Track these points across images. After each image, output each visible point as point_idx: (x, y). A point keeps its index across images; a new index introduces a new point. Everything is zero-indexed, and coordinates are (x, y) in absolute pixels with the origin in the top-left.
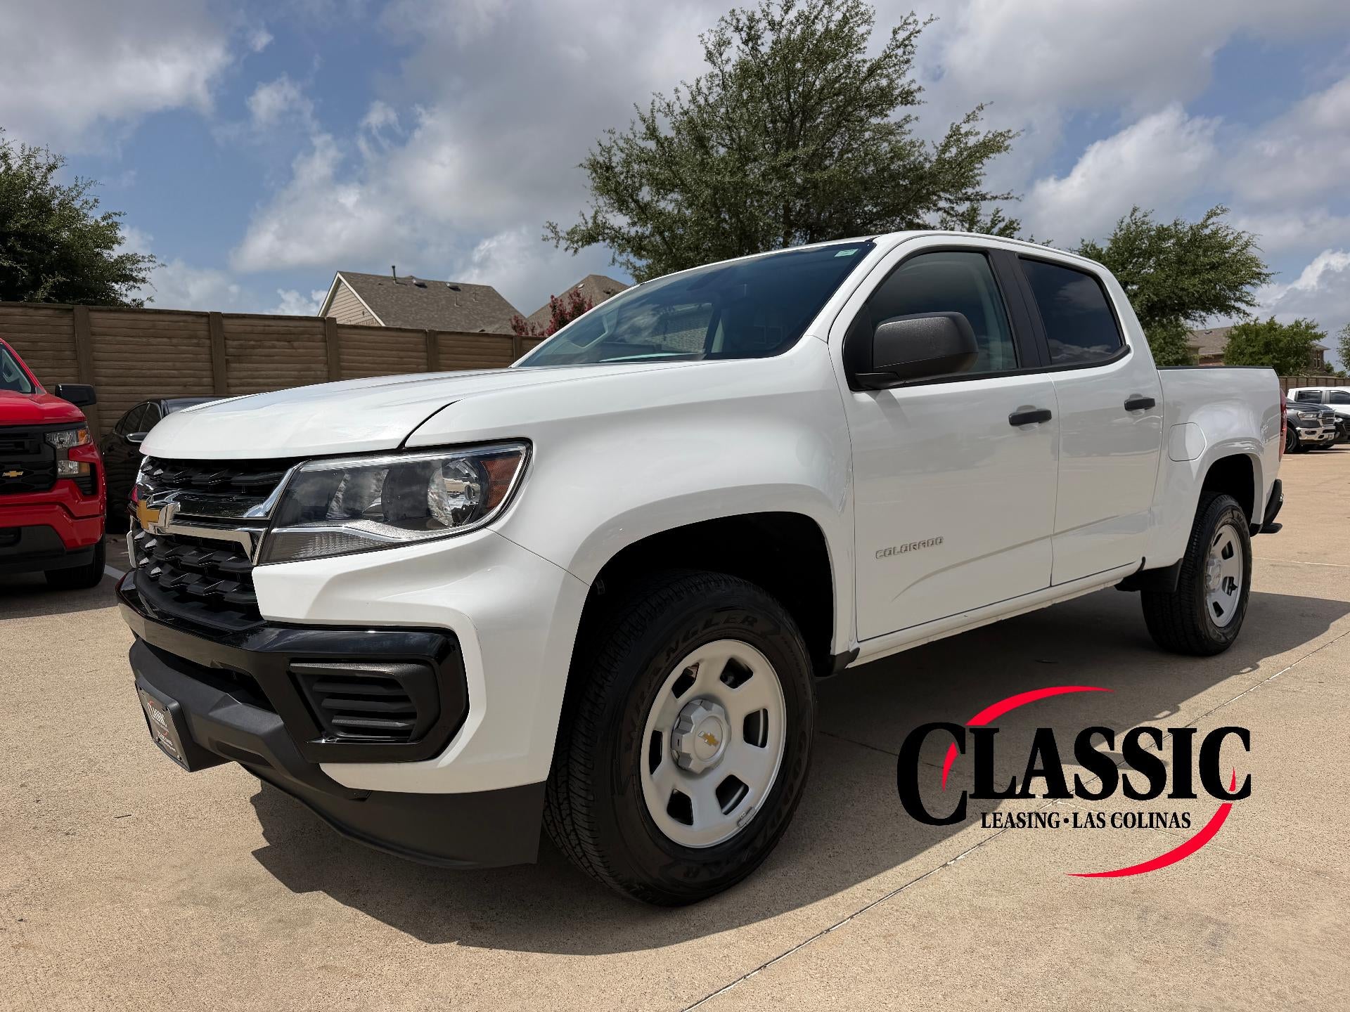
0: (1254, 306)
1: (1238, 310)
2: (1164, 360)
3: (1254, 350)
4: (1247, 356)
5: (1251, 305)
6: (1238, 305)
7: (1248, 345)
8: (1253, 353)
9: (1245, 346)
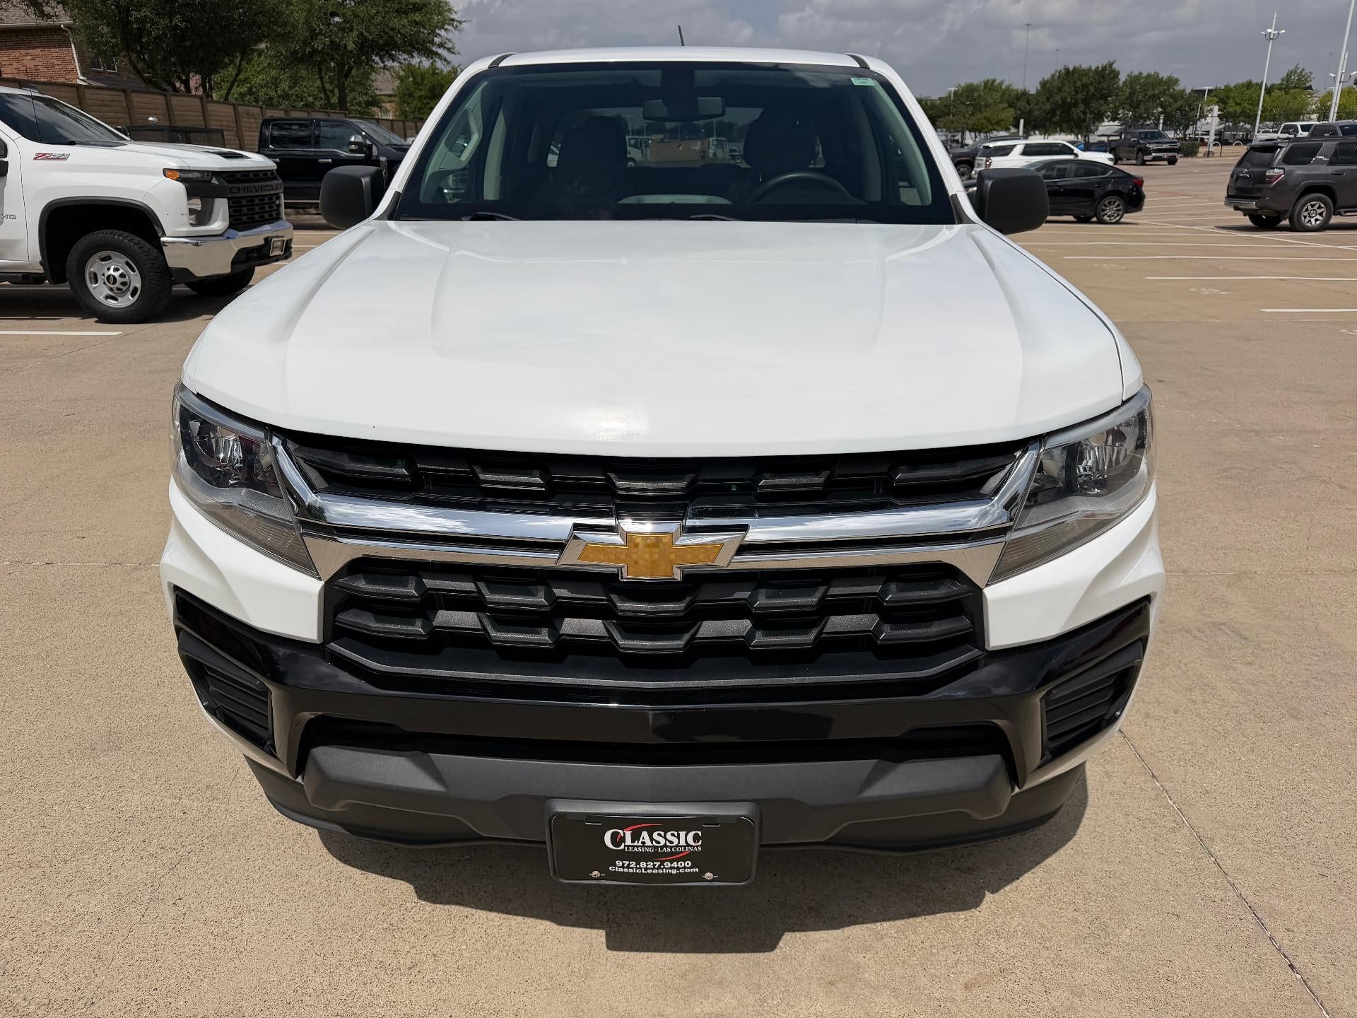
0: (455, 54)
1: (439, 56)
2: (356, 101)
3: (422, 93)
4: (417, 99)
5: (453, 53)
6: (440, 51)
7: (416, 88)
8: (421, 96)
9: (413, 89)
